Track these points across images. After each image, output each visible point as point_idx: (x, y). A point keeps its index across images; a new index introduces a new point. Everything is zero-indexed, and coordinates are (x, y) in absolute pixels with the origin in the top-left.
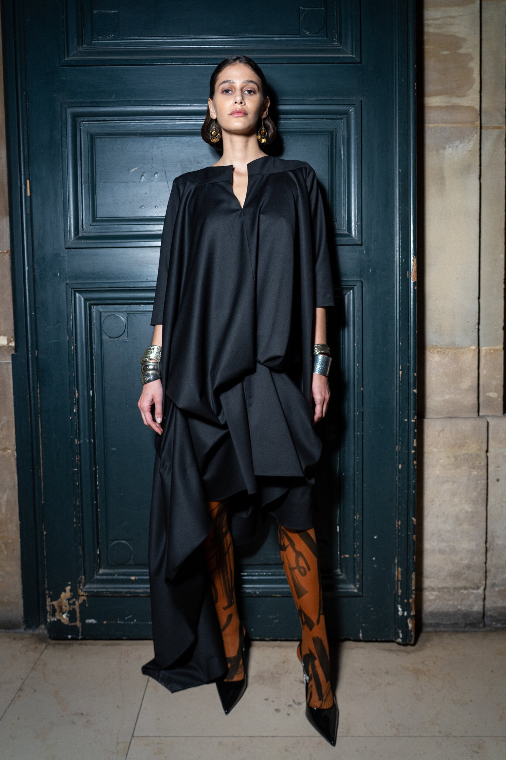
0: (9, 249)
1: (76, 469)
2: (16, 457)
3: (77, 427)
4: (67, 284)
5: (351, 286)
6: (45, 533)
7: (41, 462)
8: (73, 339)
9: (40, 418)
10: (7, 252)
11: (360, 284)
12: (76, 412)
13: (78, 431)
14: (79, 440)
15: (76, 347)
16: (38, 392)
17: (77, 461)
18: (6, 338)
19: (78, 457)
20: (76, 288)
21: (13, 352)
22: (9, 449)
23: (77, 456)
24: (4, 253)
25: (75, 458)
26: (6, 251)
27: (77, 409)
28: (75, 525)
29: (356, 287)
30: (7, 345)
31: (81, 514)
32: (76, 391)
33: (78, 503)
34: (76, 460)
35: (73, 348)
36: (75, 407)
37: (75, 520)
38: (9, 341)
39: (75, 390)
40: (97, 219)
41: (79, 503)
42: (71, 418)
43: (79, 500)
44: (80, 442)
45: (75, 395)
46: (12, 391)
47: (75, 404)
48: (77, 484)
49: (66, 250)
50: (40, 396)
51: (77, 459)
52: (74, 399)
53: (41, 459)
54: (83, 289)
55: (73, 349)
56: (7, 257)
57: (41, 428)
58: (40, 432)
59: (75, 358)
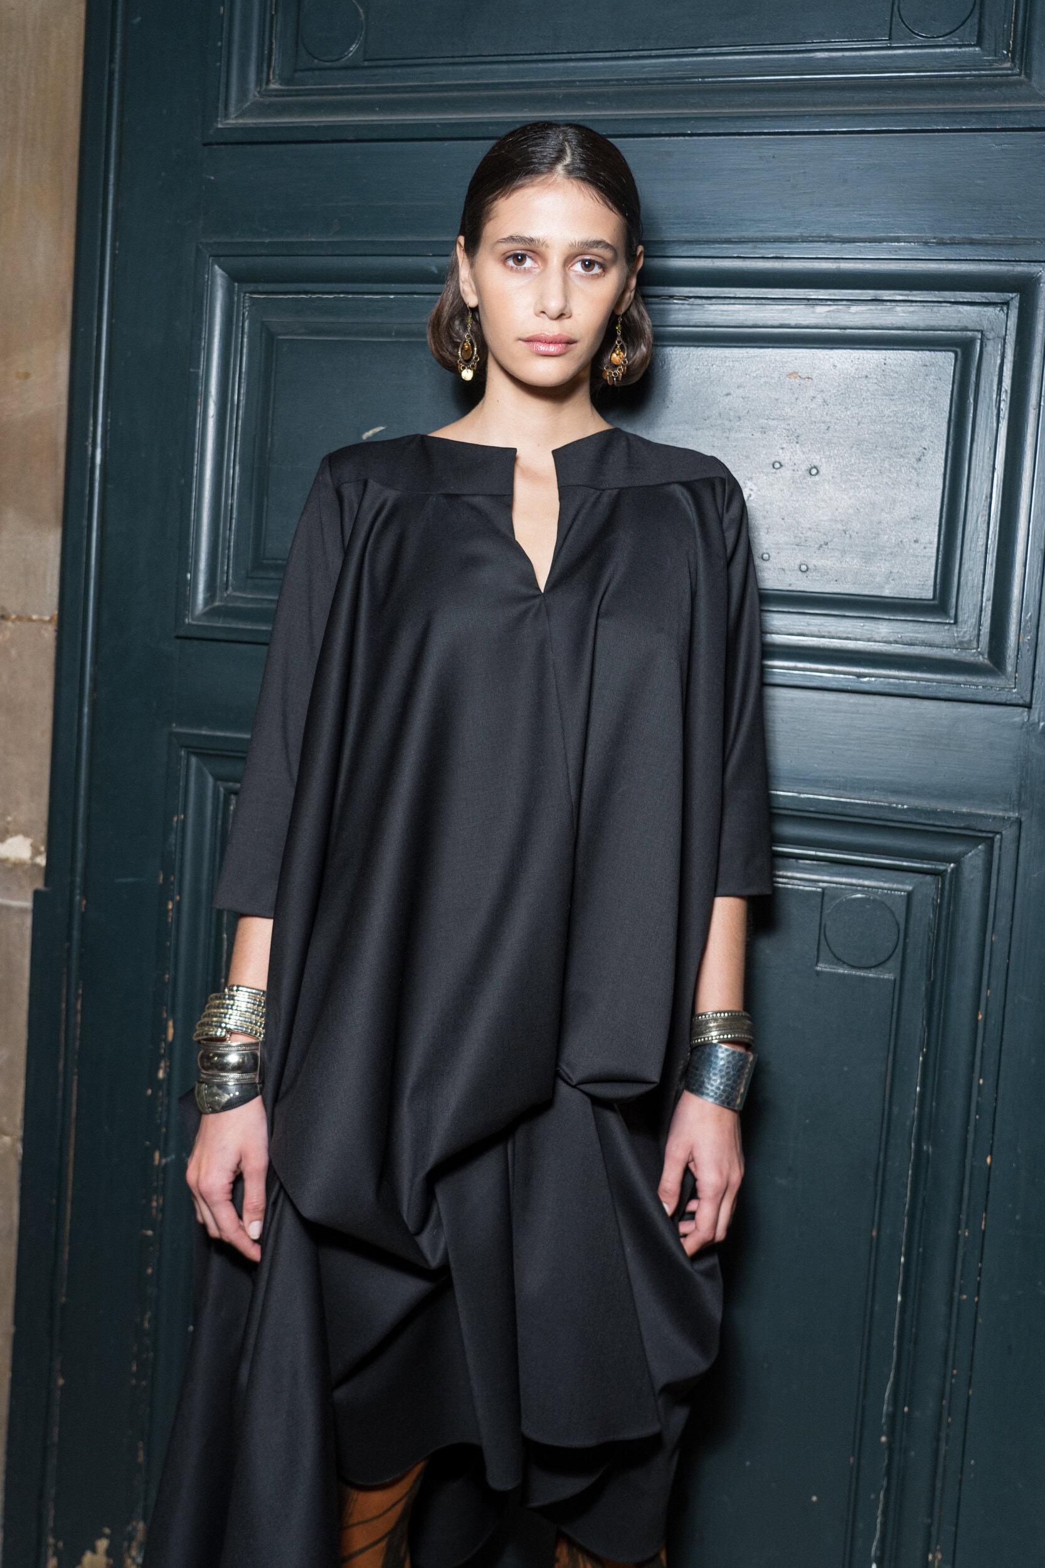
0: (56, 612)
1: (150, 1233)
2: (20, 1158)
3: (164, 1119)
4: (171, 734)
5: (980, 831)
6: (61, 1382)
7: (70, 1192)
8: (172, 883)
9: (76, 1077)
10: (50, 621)
11: (1015, 829)
12: (163, 1080)
13: (164, 1130)
14: (164, 1154)
15: (178, 906)
16: (79, 1007)
17: (154, 1212)
18: (28, 842)
19: (157, 1201)
20: (192, 747)
21: (39, 885)
22: (6, 1134)
23: (155, 1197)
24: (43, 622)
25: (150, 1201)
26: (47, 618)
27: (168, 1069)
28: (134, 1382)
29: (998, 836)
30: (29, 862)
31: (151, 1354)
32: (171, 1024)
33: (146, 1325)
34: (152, 1208)
35: (170, 906)
36: (162, 1065)
37: (134, 1368)
38: (36, 852)
39: (167, 1020)
40: (265, 562)
41: (149, 1322)
42: (149, 1092)
43: (148, 1315)
44: (169, 1159)
45: (165, 1032)
46: (26, 984)
47: (162, 1057)
48: (150, 1271)
49: (179, 641)
50: (82, 1019)
51: (154, 1204)
52: (163, 1045)
53: (70, 1185)
54: (211, 752)
55: (172, 909)
56: (49, 634)
57: (77, 1106)
58: (74, 1115)
59: (173, 932)
